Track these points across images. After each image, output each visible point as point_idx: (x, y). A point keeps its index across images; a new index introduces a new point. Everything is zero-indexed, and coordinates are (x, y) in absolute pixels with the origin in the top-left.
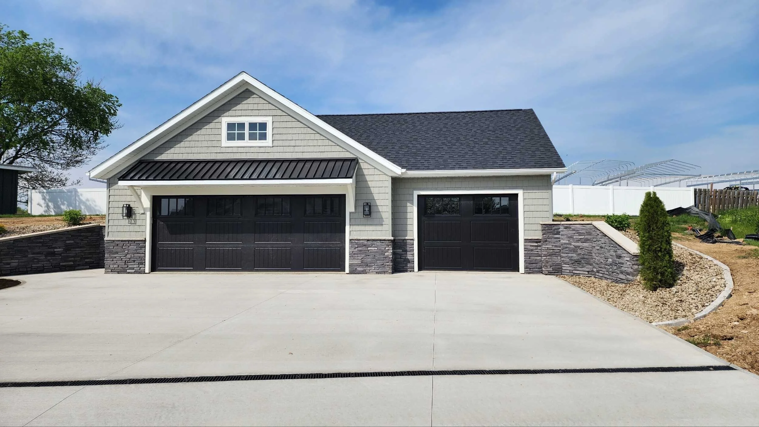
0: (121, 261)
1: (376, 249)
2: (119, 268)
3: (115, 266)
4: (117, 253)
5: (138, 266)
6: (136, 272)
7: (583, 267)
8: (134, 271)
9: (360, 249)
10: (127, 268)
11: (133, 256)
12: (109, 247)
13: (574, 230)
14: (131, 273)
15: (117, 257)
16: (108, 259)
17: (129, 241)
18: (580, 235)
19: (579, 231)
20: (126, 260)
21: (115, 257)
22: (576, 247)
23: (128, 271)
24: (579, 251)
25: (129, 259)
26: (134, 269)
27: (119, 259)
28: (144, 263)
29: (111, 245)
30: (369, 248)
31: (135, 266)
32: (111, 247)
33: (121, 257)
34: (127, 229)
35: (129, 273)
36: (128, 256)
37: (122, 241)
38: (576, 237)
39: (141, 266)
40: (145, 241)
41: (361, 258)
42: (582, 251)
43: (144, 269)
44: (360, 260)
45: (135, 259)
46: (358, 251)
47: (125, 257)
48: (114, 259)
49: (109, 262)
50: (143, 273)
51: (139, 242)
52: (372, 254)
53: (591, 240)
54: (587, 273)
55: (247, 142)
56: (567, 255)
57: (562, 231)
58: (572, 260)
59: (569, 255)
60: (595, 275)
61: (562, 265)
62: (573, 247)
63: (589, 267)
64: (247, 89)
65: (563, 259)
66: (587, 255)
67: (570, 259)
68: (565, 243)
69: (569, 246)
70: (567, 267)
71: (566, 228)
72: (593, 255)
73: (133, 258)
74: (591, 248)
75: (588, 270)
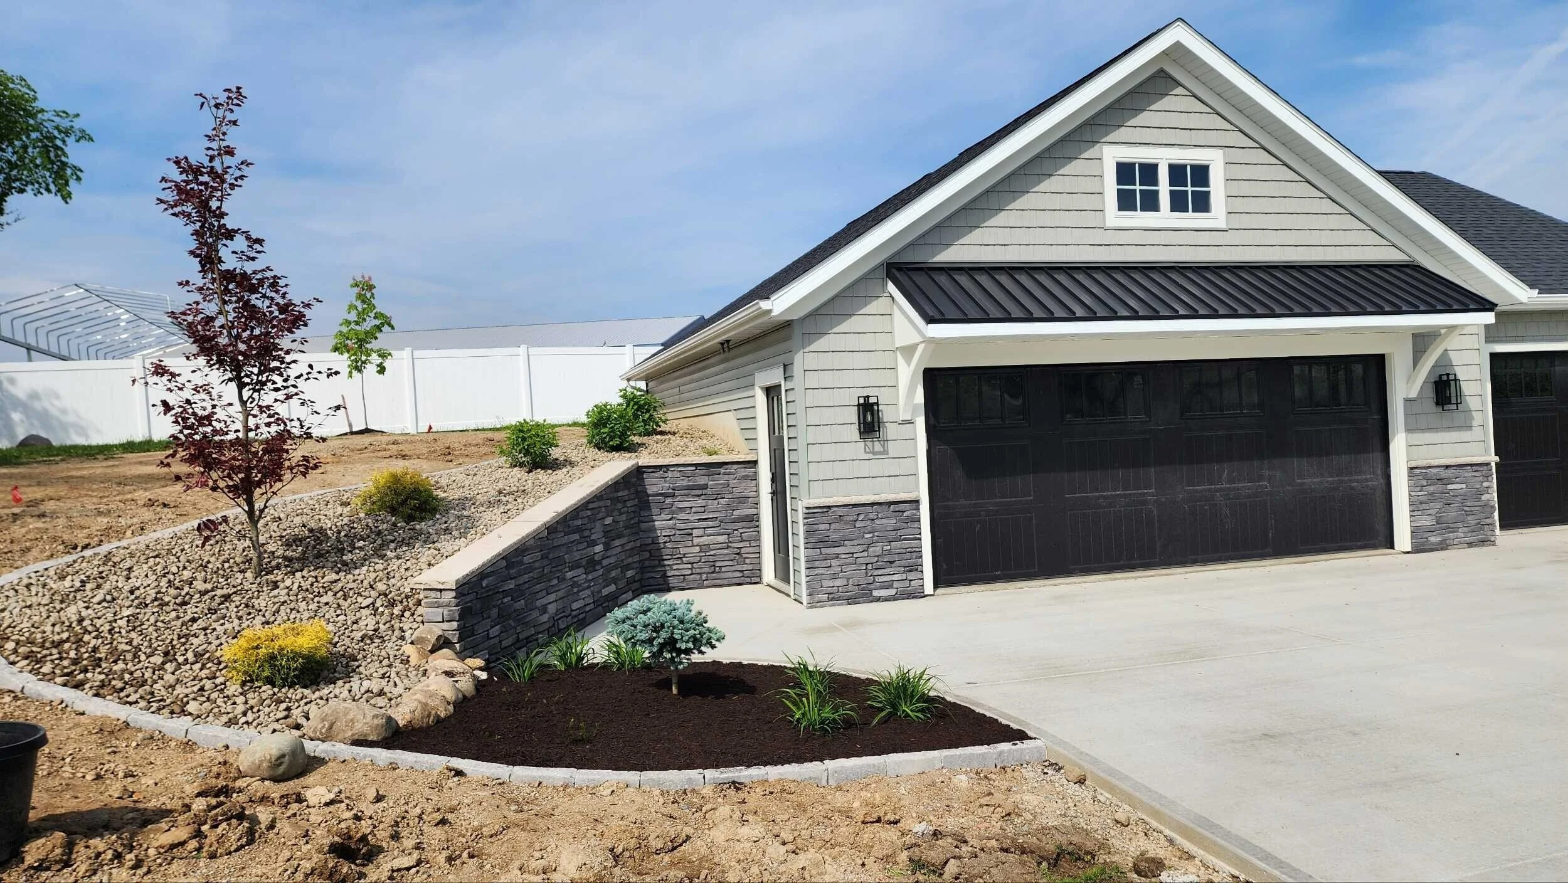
0: (854, 567)
1: (1464, 486)
2: (850, 589)
3: (838, 583)
4: (839, 543)
5: (904, 577)
6: (903, 595)
8: (892, 592)
9: (1431, 488)
10: (872, 586)
11: (889, 548)
12: (816, 527)
14: (887, 599)
15: (843, 556)
16: (817, 564)
17: (871, 505)
20: (868, 560)
21: (837, 556)
23: (876, 593)
25: (876, 559)
26: (891, 587)
27: (848, 561)
28: (917, 568)
29: (825, 519)
30: (1450, 487)
31: (896, 577)
32: (822, 527)
33: (855, 555)
34: (862, 469)
35: (878, 600)
36: (876, 549)
37: (855, 505)
39: (909, 576)
40: (916, 502)
41: (1433, 512)
43: (920, 583)
44: (1434, 517)
45: (896, 557)
46: (1432, 494)
47: (865, 554)
48: (834, 562)
49: (821, 571)
50: (920, 595)
51: (902, 507)
52: (1457, 498)
55: (1163, 218)
64: (1161, 70)
73: (890, 553)
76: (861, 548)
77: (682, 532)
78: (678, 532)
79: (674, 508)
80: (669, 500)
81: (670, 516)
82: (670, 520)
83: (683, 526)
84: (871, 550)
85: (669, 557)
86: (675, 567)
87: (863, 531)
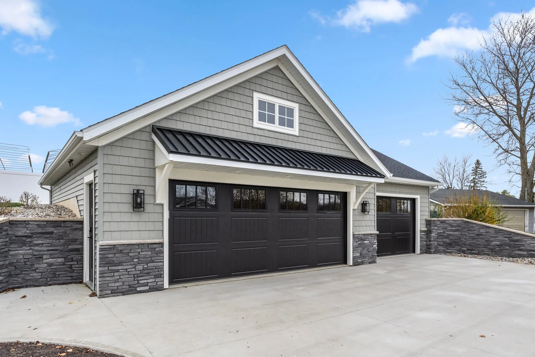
0: (127, 276)
1: (368, 242)
2: (124, 287)
3: (117, 284)
4: (120, 264)
5: (154, 280)
6: (152, 289)
7: (453, 247)
8: (147, 288)
9: (359, 242)
10: (136, 286)
11: (146, 266)
12: (107, 256)
13: (447, 224)
14: (144, 291)
16: (106, 275)
17: (138, 245)
18: (452, 227)
19: (452, 224)
20: (134, 273)
21: (118, 271)
22: (448, 235)
23: (138, 289)
24: (451, 237)
25: (139, 272)
26: (147, 286)
27: (124, 273)
28: (161, 276)
29: (112, 252)
30: (365, 242)
31: (150, 280)
32: (110, 256)
33: (128, 270)
34: (134, 226)
35: (140, 292)
36: (140, 267)
37: (128, 245)
38: (449, 228)
39: (157, 279)
40: (162, 244)
41: (359, 251)
42: (453, 237)
43: (162, 283)
44: (359, 253)
45: (150, 271)
46: (359, 244)
47: (134, 269)
48: (116, 274)
49: (108, 279)
50: (160, 288)
51: (155, 246)
52: (367, 246)
53: (461, 230)
54: (456, 251)
55: (276, 127)
56: (442, 240)
57: (439, 224)
58: (445, 243)
59: (443, 240)
60: (464, 252)
61: (438, 247)
62: (446, 235)
63: (458, 248)
64: (277, 66)
65: (438, 243)
66: (457, 240)
67: (444, 243)
68: (440, 233)
69: (443, 234)
70: (441, 248)
71: (441, 222)
72: (462, 239)
73: (147, 269)
74: (460, 235)
75: (457, 249)
76: (131, 267)
77: (36, 256)
78: (34, 256)
79: (32, 244)
80: (29, 240)
81: (29, 248)
82: (29, 250)
83: (37, 253)
84: (137, 267)
85: (27, 269)
86: (31, 275)
87: (133, 258)
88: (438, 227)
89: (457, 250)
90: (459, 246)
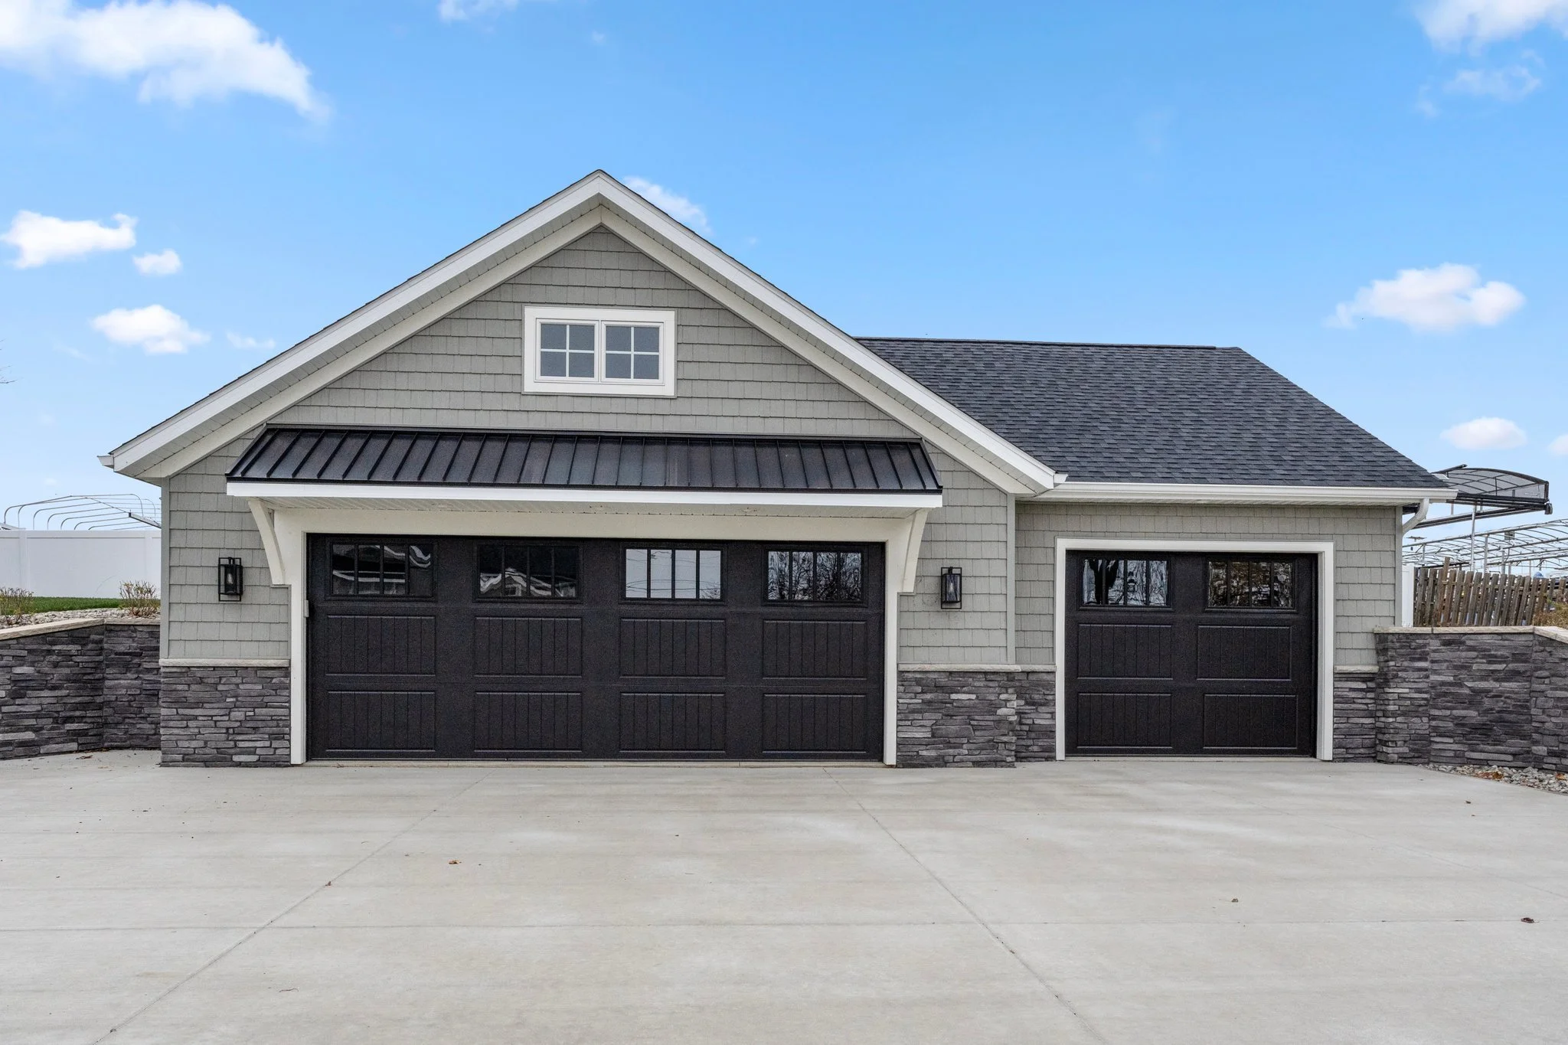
0: (213, 730)
1: (973, 697)
2: (207, 751)
3: (194, 744)
4: (199, 704)
5: (267, 744)
6: (263, 763)
7: (1498, 742)
8: (254, 758)
9: (928, 696)
10: (233, 751)
11: (252, 714)
12: (174, 687)
13: (1472, 649)
14: (247, 765)
15: (200, 718)
16: (171, 724)
17: (235, 668)
18: (1489, 662)
19: (1490, 650)
20: (228, 724)
21: (195, 718)
22: (1476, 692)
23: (236, 758)
24: (1487, 703)
25: (238, 724)
26: (255, 754)
27: (206, 723)
28: (284, 736)
29: (183, 680)
30: (954, 696)
31: (258, 744)
32: (180, 687)
33: (214, 718)
34: (228, 631)
35: (239, 765)
36: (238, 715)
37: (215, 668)
38: (1479, 665)
39: (275, 744)
40: (286, 671)
41: (929, 723)
42: (1497, 702)
43: (286, 752)
44: (929, 729)
45: (260, 724)
46: (924, 702)
47: (226, 718)
48: (191, 724)
49: (176, 731)
50: (284, 763)
51: (269, 673)
52: (962, 710)
53: (1528, 674)
54: (1510, 758)
55: (600, 383)
56: (1448, 712)
57: (1435, 651)
58: (1463, 725)
59: (1456, 712)
60: (1539, 764)
61: (1432, 739)
62: (1467, 691)
63: (1517, 744)
64: (601, 226)
65: (1434, 723)
66: (1510, 712)
67: (1460, 722)
68: (1443, 684)
69: (1452, 689)
70: (1448, 745)
71: (1447, 643)
72: (1533, 711)
73: (252, 719)
74: (1525, 693)
75: (1512, 750)
76: (222, 712)
77: (148, 692)
78: (144, 692)
79: (141, 668)
80: (136, 660)
81: (136, 676)
82: (136, 679)
83: (149, 686)
84: (232, 714)
85: (133, 716)
86: (138, 726)
87: (224, 695)
88: (1433, 662)
89: (1514, 755)
90: (1523, 737)
